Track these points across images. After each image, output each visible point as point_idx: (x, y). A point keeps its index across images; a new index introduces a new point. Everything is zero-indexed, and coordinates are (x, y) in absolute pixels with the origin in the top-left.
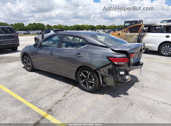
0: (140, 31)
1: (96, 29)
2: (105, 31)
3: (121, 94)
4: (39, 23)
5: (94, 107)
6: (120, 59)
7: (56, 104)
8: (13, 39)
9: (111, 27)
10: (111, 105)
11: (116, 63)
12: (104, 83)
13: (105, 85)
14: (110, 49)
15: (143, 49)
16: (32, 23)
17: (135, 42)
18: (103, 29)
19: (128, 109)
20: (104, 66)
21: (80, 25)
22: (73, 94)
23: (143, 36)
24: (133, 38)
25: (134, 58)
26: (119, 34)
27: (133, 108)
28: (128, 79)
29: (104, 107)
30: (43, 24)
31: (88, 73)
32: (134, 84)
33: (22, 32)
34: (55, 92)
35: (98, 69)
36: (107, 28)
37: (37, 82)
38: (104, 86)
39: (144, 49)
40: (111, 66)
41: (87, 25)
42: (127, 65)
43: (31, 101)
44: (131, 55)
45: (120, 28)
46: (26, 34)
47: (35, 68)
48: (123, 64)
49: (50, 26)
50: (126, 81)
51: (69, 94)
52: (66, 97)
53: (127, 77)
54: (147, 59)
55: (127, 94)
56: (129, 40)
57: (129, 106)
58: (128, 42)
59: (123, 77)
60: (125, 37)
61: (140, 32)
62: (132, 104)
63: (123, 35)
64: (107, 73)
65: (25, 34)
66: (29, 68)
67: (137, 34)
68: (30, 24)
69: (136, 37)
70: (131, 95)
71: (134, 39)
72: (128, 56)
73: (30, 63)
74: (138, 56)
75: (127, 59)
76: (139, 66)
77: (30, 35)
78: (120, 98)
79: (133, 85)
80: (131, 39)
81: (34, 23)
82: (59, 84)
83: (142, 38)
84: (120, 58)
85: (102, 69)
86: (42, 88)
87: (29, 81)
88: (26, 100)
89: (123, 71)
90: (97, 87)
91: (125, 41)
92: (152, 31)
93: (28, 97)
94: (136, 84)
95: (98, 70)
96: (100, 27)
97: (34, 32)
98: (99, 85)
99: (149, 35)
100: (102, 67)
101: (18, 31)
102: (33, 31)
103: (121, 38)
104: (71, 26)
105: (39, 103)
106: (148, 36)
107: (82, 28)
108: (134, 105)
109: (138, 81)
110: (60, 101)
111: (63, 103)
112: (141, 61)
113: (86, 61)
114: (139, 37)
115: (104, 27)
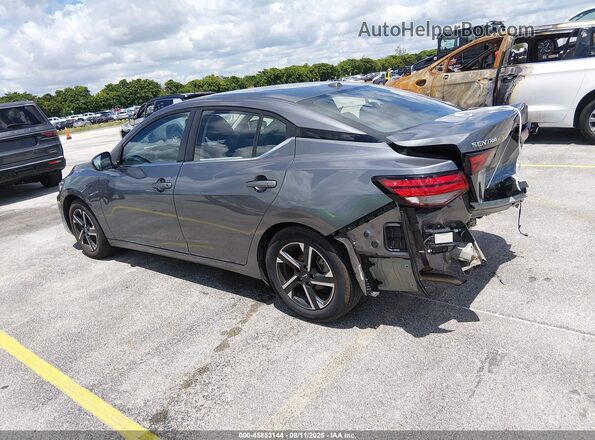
0: (498, 60)
1: (338, 76)
2: (370, 79)
3: (446, 320)
4: (139, 80)
5: (339, 389)
6: (429, 181)
7: (187, 385)
8: (38, 147)
9: (393, 61)
10: (411, 370)
11: (414, 200)
12: (374, 283)
13: (377, 290)
14: (383, 146)
15: (523, 129)
16: (116, 82)
17: (486, 106)
18: (365, 73)
19: (479, 383)
20: (366, 219)
21: (280, 68)
22: (256, 338)
23: (515, 77)
24: (475, 91)
25: (489, 169)
26: (422, 83)
27: (500, 378)
28: (469, 258)
29: (380, 382)
30: (152, 83)
31: (306, 248)
32: (497, 268)
33: (85, 118)
34: (187, 333)
35: (343, 231)
36: (379, 65)
37: (120, 298)
38: (375, 294)
39: (524, 127)
40: (394, 216)
41: (306, 66)
42: (461, 203)
43: (92, 380)
44: (474, 160)
45: (422, 61)
46: (99, 122)
47: (114, 243)
48: (442, 201)
49: (178, 86)
50: (464, 269)
51: (238, 338)
52: (227, 350)
53: (468, 251)
54: (536, 162)
55: (474, 317)
56: (461, 98)
57: (482, 369)
58: (458, 106)
59: (448, 254)
60: (446, 88)
61: (501, 63)
62: (494, 359)
63: (437, 84)
64: (380, 241)
65: (94, 122)
66: (93, 247)
67: (488, 73)
68: (110, 88)
69: (486, 84)
70: (488, 319)
71: (479, 92)
72: (461, 167)
73: (93, 228)
74: (505, 159)
75: (458, 177)
76: (512, 199)
77: (112, 125)
78: (443, 335)
79: (493, 274)
80: (470, 93)
81: (123, 83)
82: (205, 300)
83: (511, 84)
84: (431, 176)
85: (358, 231)
86: (139, 321)
87: (92, 299)
88: (72, 377)
89: (448, 229)
90: (347, 301)
91: (447, 105)
92: (544, 57)
93: (80, 364)
94: (504, 269)
95: (345, 236)
96: (354, 68)
97: (125, 112)
98: (353, 294)
99: (534, 72)
100: (357, 223)
101: (71, 114)
102: (122, 110)
103: (432, 95)
104: (250, 77)
105: (122, 389)
106: (531, 74)
107: (289, 76)
108: (505, 363)
109: (511, 256)
110: (203, 370)
111: (215, 377)
112: (518, 177)
113: (298, 202)
114: (499, 83)
115: (368, 65)
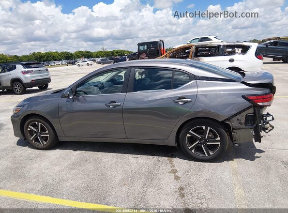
1: (75, 58)
7: (183, 196)
9: (101, 53)
11: (261, 104)
18: (88, 58)
21: (42, 52)
31: (206, 128)
36: (94, 55)
38: (236, 145)
41: (57, 52)
51: (179, 173)
52: (181, 179)
64: (244, 122)
66: (44, 143)
73: (47, 132)
85: (235, 118)
95: (230, 120)
96: (82, 55)
99: (205, 60)
104: (25, 56)
107: (48, 57)
110: (181, 188)
115: (89, 54)
